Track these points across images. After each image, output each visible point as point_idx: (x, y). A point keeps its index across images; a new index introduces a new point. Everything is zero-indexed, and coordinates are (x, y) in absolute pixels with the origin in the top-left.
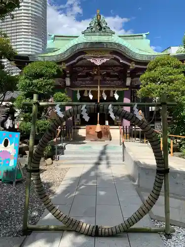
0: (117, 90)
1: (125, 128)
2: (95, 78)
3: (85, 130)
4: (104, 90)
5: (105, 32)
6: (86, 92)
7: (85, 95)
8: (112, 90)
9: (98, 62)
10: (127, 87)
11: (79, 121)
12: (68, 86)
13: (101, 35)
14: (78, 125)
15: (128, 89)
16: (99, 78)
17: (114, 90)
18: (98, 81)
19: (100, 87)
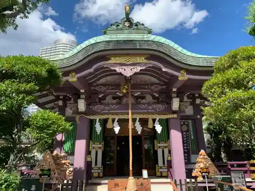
0: (158, 117)
1: (178, 182)
2: (125, 100)
3: (107, 186)
4: (138, 117)
5: (137, 29)
6: (110, 121)
7: (109, 126)
8: (150, 117)
9: (128, 72)
10: (174, 112)
11: (100, 171)
12: (81, 113)
13: (132, 33)
14: (99, 177)
15: (175, 116)
16: (131, 100)
17: (154, 117)
18: (128, 104)
19: (133, 114)
